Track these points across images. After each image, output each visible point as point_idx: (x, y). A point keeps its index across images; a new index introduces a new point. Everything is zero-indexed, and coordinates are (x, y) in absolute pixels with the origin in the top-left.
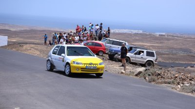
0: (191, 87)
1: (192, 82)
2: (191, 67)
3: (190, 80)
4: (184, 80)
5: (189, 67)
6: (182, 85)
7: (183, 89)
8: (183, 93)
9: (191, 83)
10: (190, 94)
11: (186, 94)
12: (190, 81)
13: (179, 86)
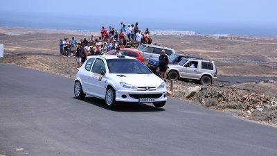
0: (265, 113)
1: (268, 106)
2: (265, 82)
3: (264, 102)
4: (255, 102)
5: (262, 83)
6: (252, 110)
7: (254, 116)
8: (255, 122)
9: (265, 107)
10: (264, 123)
11: (259, 122)
12: (265, 105)
13: (249, 111)
